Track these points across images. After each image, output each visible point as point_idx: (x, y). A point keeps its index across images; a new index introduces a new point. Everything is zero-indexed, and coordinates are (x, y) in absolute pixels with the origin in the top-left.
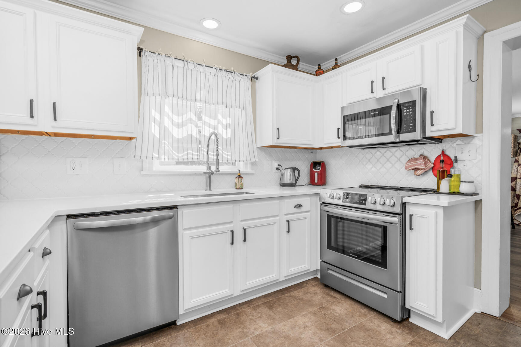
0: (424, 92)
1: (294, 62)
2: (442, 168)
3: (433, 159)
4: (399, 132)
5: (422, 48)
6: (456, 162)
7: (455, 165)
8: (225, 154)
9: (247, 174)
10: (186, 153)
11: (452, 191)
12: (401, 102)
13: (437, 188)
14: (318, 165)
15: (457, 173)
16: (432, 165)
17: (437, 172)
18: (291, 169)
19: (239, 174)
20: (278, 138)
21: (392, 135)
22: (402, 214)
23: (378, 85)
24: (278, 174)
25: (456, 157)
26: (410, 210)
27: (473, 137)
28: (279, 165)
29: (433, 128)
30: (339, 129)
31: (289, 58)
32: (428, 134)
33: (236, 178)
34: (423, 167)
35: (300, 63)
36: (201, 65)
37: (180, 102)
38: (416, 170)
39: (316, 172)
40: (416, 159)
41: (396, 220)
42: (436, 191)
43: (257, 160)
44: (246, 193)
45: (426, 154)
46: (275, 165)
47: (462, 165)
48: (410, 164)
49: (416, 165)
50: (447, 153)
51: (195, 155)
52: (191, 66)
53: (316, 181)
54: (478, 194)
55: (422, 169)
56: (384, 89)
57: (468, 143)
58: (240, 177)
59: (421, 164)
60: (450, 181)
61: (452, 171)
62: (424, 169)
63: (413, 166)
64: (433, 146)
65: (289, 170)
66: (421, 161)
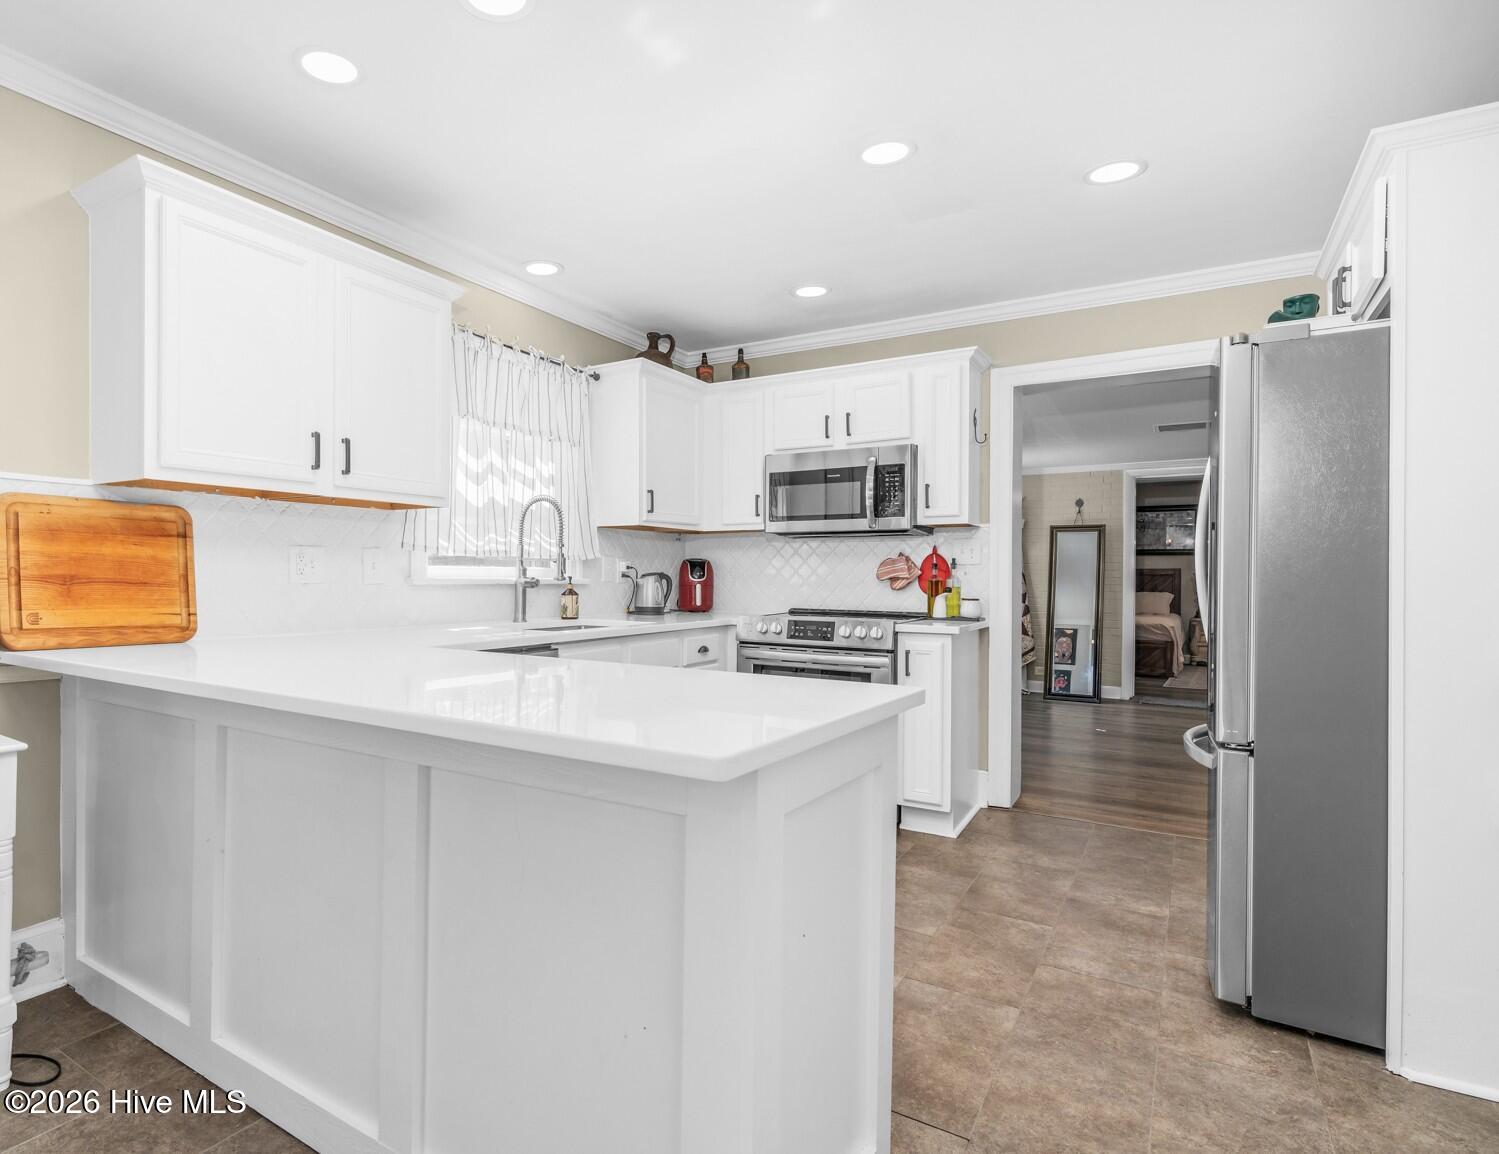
0: (914, 450)
1: (663, 347)
2: (935, 576)
3: (919, 562)
4: (877, 513)
5: (911, 378)
6: (954, 568)
7: (953, 572)
8: (546, 542)
9: (583, 586)
10: (487, 538)
11: (951, 615)
12: (880, 464)
13: (926, 611)
14: (697, 568)
15: (956, 585)
16: (920, 572)
17: (927, 585)
18: (656, 576)
19: (570, 587)
20: (651, 511)
21: (866, 517)
22: (893, 652)
23: (836, 427)
24: (627, 585)
25: (954, 560)
26: (905, 643)
27: (978, 527)
28: (628, 568)
29: (929, 512)
30: (757, 496)
31: (654, 338)
32: (921, 521)
33: (564, 594)
34: (905, 574)
35: (676, 348)
36: (511, 348)
37: (479, 427)
38: (893, 580)
39: (699, 582)
40: (894, 561)
41: (886, 660)
42: (928, 616)
43: (598, 555)
44: (586, 627)
45: (908, 552)
46: (622, 567)
47: (962, 574)
48: (884, 569)
49: (895, 571)
50: (941, 552)
51: (501, 543)
52: (496, 349)
53: (699, 603)
54: (984, 619)
55: (904, 579)
56: (849, 434)
57: (971, 538)
58: (571, 592)
59: (902, 570)
60: (946, 598)
61: (950, 583)
62: (907, 579)
63: (889, 573)
64: (920, 540)
65: (651, 579)
66: (902, 565)
